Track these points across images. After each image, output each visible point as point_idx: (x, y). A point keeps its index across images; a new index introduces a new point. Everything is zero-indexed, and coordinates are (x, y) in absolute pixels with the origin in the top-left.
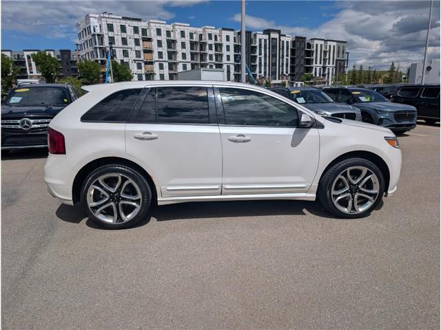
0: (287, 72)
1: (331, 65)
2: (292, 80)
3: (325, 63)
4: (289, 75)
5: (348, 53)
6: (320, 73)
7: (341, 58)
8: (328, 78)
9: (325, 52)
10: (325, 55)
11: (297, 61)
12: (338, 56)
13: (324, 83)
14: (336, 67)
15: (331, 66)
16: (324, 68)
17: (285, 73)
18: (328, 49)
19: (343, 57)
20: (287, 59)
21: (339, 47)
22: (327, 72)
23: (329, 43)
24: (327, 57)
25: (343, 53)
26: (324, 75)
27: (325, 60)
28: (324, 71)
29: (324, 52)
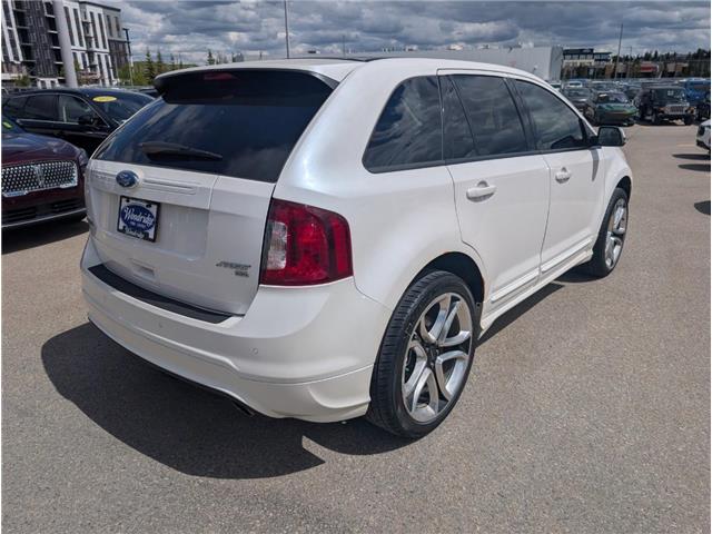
0: (16, 58)
1: (101, 48)
2: (32, 74)
3: (89, 44)
4: (23, 63)
5: (126, 30)
6: (85, 63)
7: (115, 38)
8: (102, 72)
9: (85, 24)
10: (87, 30)
11: (33, 37)
12: (111, 33)
13: (96, 81)
14: (110, 54)
15: (102, 51)
16: (91, 54)
17: (11, 58)
18: (89, 20)
19: (119, 36)
20: (10, 31)
21: (108, 18)
22: (96, 62)
23: (89, 9)
24: (92, 34)
25: (118, 29)
26: (93, 67)
27: (88, 39)
28: (91, 58)
29: (83, 23)
